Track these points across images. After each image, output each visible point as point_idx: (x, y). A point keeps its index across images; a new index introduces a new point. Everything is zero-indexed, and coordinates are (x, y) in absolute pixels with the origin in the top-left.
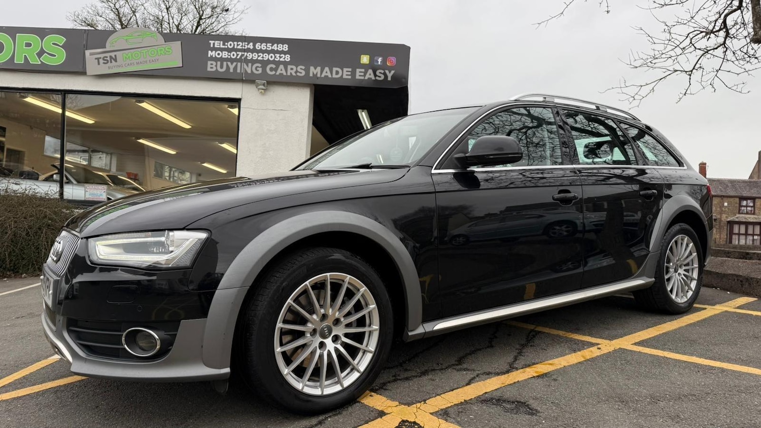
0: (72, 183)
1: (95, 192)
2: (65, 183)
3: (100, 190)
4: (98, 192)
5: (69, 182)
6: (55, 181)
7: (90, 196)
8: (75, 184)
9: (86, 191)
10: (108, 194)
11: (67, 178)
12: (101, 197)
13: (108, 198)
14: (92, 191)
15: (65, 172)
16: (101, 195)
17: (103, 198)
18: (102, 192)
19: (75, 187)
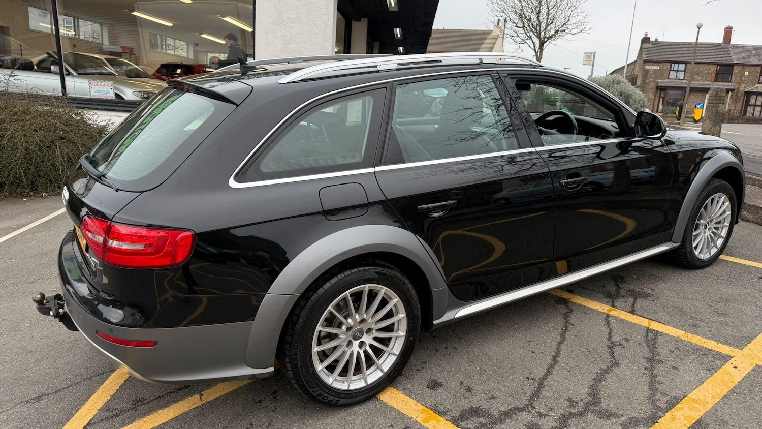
0: (72, 75)
1: (101, 89)
2: (67, 75)
3: (107, 88)
4: (105, 89)
5: (69, 74)
6: (55, 73)
7: (97, 94)
8: (76, 76)
9: (90, 88)
10: (116, 88)
11: (66, 69)
12: (108, 95)
13: (116, 93)
14: (97, 88)
15: (64, 64)
16: (108, 92)
17: (111, 96)
18: (109, 90)
19: (76, 80)
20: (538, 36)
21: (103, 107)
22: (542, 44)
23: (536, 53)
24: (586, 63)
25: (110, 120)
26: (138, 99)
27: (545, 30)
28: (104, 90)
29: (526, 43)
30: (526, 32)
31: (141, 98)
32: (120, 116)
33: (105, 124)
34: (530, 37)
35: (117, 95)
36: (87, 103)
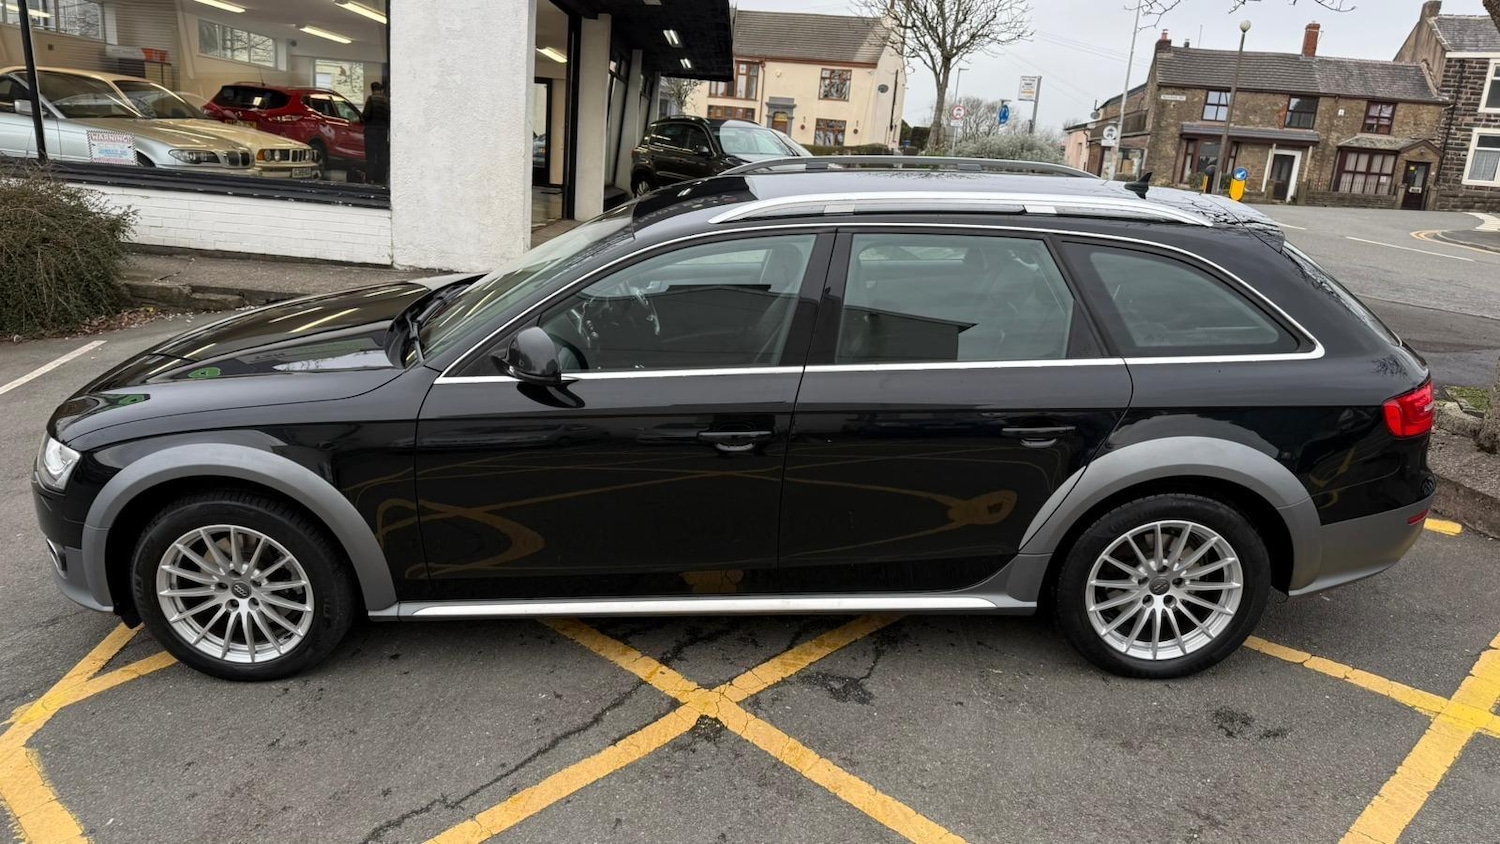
0: (54, 117)
1: (110, 146)
2: (46, 117)
3: (122, 144)
5: (50, 116)
6: (22, 114)
7: (102, 156)
8: (61, 120)
9: (91, 145)
10: (137, 144)
11: (45, 108)
12: (124, 157)
14: (104, 145)
15: (42, 99)
16: (124, 153)
17: (129, 159)
18: (126, 148)
19: (62, 126)
20: (941, 44)
21: (116, 180)
22: (947, 60)
23: (937, 75)
24: (1023, 96)
25: (129, 207)
26: (179, 163)
27: (955, 31)
28: (118, 148)
29: (919, 56)
30: (918, 35)
31: (186, 161)
32: (148, 197)
33: (121, 212)
34: (926, 46)
35: (140, 156)
36: (85, 171)
